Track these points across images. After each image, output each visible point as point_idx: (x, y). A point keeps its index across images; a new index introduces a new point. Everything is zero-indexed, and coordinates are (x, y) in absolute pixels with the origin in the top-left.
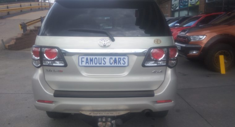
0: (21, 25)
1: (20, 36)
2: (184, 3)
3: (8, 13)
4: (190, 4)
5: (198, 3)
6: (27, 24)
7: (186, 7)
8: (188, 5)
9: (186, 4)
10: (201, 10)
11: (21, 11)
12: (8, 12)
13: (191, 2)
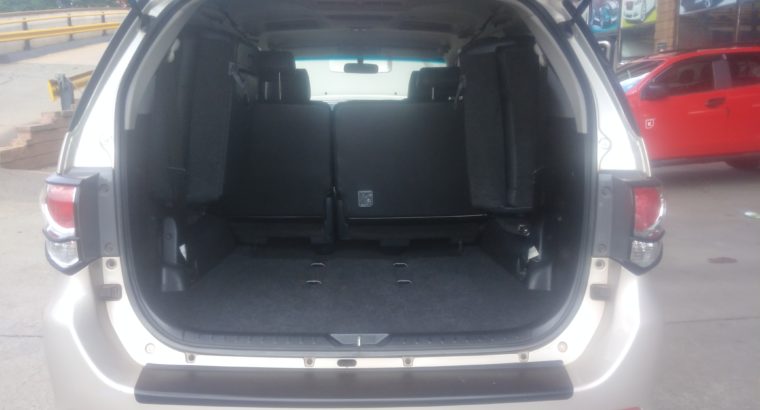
0: (53, 83)
1: (46, 121)
2: (607, 17)
3: (27, 45)
4: (628, 21)
5: (653, 18)
6: (74, 82)
7: (613, 29)
8: (617, 22)
9: (613, 19)
10: (663, 41)
11: (71, 38)
12: (27, 42)
13: (629, 12)
